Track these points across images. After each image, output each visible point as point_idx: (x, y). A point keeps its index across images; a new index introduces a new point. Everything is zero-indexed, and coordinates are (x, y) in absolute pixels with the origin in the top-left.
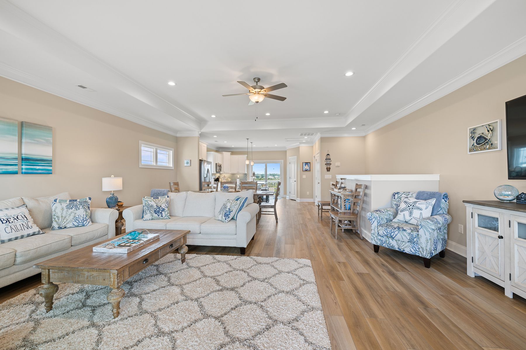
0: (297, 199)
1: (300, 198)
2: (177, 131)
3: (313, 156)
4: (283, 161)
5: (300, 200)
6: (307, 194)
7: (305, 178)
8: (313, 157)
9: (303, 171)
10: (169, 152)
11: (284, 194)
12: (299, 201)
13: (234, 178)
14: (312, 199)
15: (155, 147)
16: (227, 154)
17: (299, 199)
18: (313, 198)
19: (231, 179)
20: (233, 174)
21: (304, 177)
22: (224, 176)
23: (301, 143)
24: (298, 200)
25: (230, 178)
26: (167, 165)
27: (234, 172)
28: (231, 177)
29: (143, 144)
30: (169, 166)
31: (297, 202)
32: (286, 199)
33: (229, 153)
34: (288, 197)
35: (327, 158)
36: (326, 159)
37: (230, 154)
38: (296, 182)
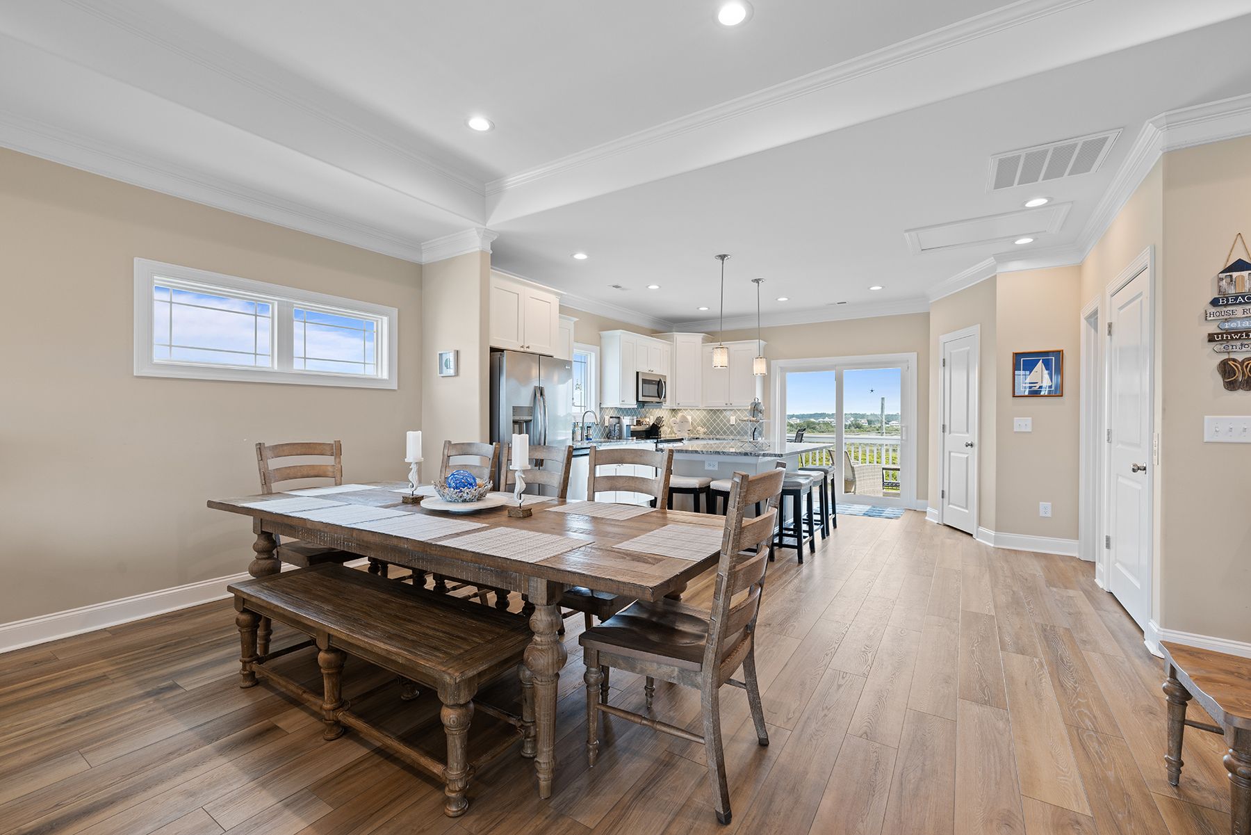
0: (981, 529)
1: (996, 531)
2: (416, 243)
3: (1087, 310)
4: (913, 357)
5: (996, 540)
6: (1042, 514)
7: (1029, 429)
8: (1083, 323)
9: (1014, 396)
10: (380, 321)
11: (917, 498)
12: (992, 545)
13: (718, 425)
14: (1074, 542)
15: (274, 295)
16: (689, 342)
17: (993, 533)
18: (1077, 538)
19: (708, 428)
20: (714, 412)
21: (1023, 424)
22: (684, 417)
23: (1002, 258)
24: (987, 537)
25: (705, 425)
26: (370, 371)
27: (718, 403)
28: (708, 420)
29: (160, 275)
30: (380, 377)
31: (979, 544)
32: (925, 521)
33: (697, 338)
34: (936, 512)
35: (1232, 291)
36: (1215, 303)
37: (703, 339)
38: (976, 448)
